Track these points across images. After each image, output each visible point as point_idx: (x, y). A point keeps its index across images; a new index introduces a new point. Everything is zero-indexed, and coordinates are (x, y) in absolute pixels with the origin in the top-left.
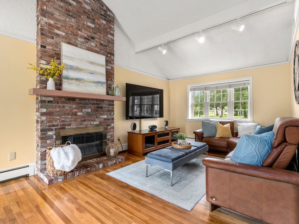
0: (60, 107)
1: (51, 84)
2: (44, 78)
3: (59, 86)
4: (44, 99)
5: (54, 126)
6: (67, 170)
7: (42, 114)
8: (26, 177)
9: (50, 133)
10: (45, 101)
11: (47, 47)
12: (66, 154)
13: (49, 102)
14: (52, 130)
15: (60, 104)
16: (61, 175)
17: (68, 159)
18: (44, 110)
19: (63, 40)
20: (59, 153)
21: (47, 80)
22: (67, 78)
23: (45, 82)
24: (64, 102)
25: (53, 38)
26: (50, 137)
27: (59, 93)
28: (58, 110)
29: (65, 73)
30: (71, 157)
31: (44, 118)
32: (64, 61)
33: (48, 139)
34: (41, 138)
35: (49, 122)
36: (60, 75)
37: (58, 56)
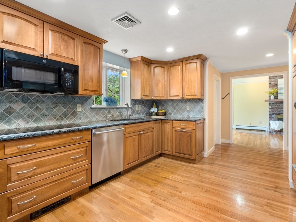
0: (277, 106)
1: (272, 97)
2: (270, 95)
3: (276, 97)
4: (270, 103)
5: (275, 113)
6: (276, 129)
7: (270, 109)
8: (265, 131)
9: (273, 116)
10: (271, 104)
11: (272, 83)
12: (276, 123)
13: (272, 104)
14: (274, 115)
15: (277, 105)
16: (274, 131)
17: (276, 125)
18: (271, 107)
19: (279, 77)
20: (273, 123)
21: (271, 96)
22: (280, 93)
23: (270, 97)
24: (279, 104)
25: (274, 78)
26: (273, 118)
27: (276, 100)
28: (277, 107)
29: (279, 91)
30: (278, 125)
31: (270, 110)
32: (279, 86)
33: (272, 118)
34: (269, 118)
35: (272, 112)
36: (277, 93)
37: (276, 85)
